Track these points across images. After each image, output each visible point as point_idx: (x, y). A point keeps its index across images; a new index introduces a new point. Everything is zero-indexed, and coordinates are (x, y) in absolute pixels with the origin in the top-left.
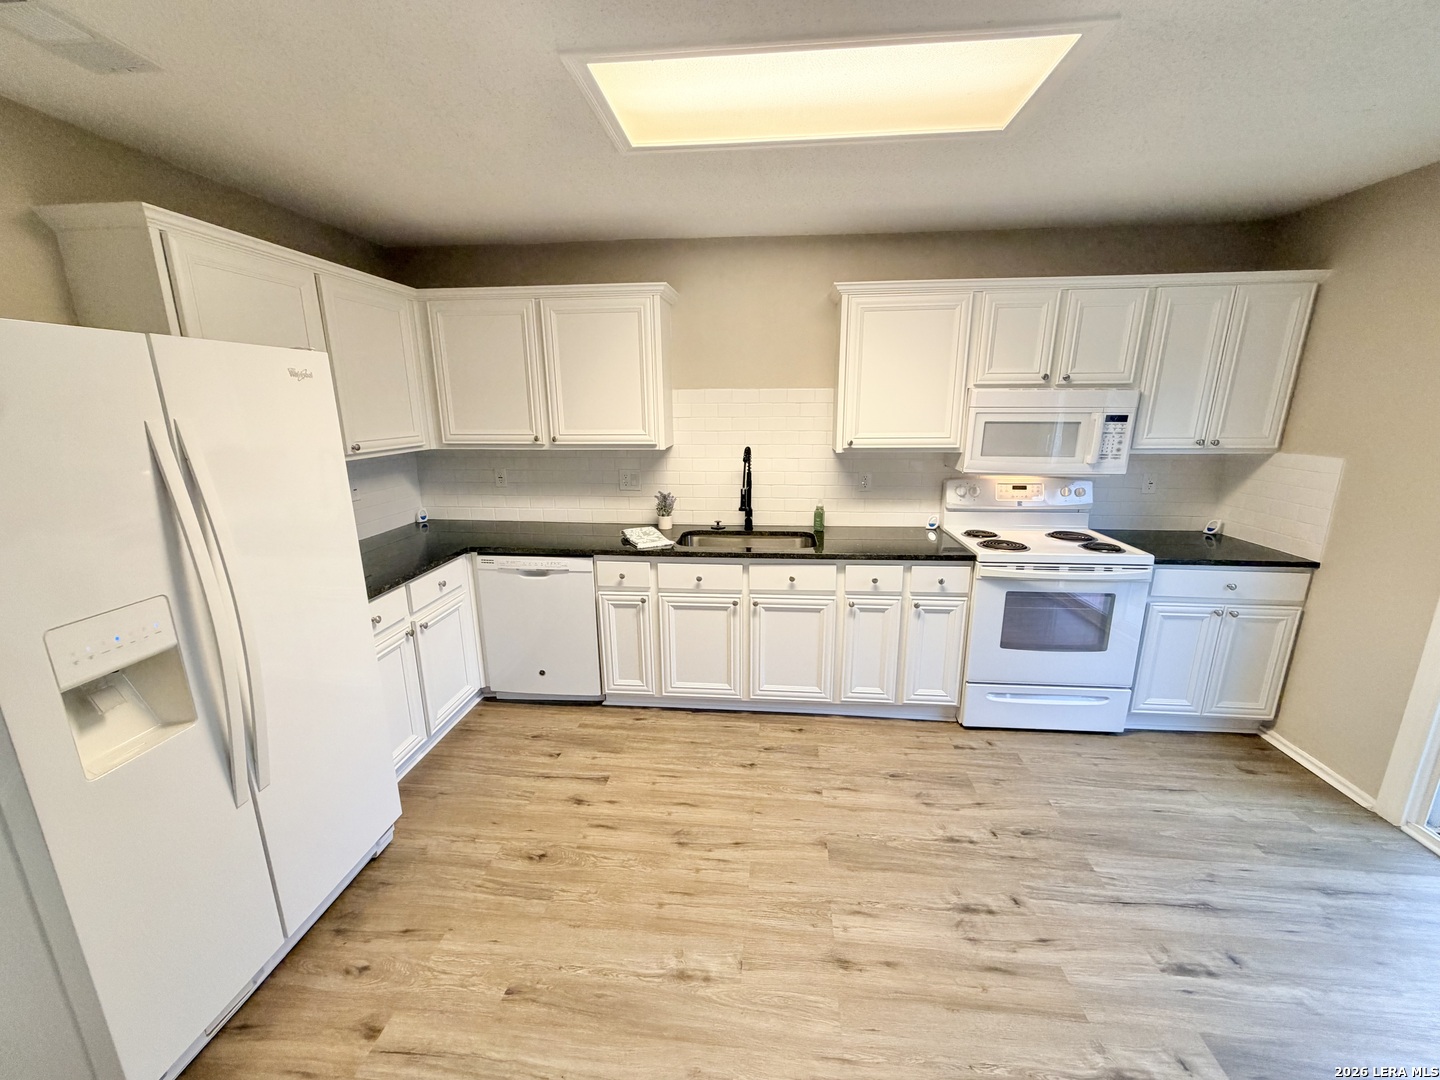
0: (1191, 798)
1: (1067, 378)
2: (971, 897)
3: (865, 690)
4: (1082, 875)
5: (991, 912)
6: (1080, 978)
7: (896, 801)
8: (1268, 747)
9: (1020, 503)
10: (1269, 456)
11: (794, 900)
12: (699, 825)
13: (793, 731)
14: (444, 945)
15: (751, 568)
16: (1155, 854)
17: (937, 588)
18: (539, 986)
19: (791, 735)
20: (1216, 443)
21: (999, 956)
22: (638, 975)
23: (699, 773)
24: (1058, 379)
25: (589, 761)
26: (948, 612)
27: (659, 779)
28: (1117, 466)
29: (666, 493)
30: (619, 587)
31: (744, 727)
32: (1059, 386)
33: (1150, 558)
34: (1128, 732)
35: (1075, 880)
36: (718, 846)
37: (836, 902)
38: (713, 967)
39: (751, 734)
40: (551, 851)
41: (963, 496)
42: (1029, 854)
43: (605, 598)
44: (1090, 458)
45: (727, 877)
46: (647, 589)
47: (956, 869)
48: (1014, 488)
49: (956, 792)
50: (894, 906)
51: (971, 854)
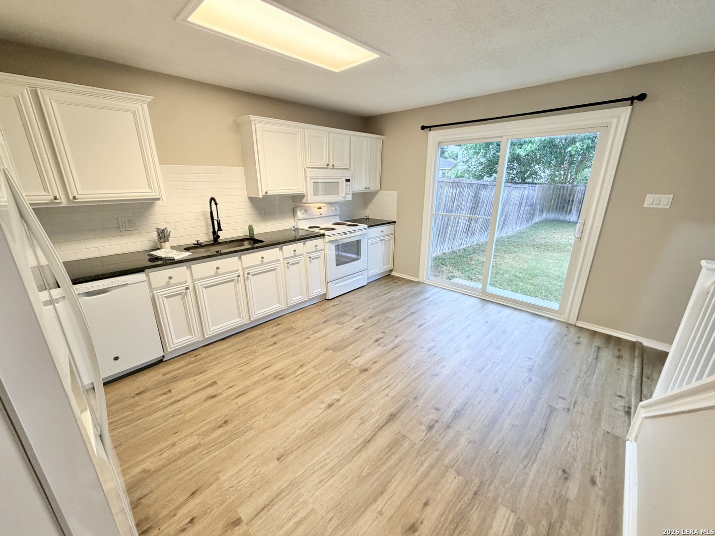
0: (392, 293)
1: (333, 166)
2: (376, 338)
3: (296, 298)
4: (389, 319)
5: (382, 338)
6: (408, 338)
7: (333, 328)
8: (394, 276)
9: (321, 214)
10: (378, 192)
11: (337, 367)
12: (281, 370)
13: (276, 326)
14: (223, 478)
15: (242, 257)
16: (397, 308)
17: (314, 249)
18: (287, 448)
19: (277, 327)
20: (369, 188)
21: (392, 345)
22: (317, 416)
23: (256, 357)
24: (330, 166)
25: (193, 383)
26: (319, 257)
27: (242, 368)
28: (349, 198)
29: (162, 228)
30: (168, 285)
31: (255, 334)
32: (331, 168)
33: (366, 226)
34: (368, 283)
35: (389, 321)
36: (296, 371)
37: (348, 360)
38: (336, 397)
39: (260, 335)
40: (227, 418)
41: (303, 214)
42: (376, 322)
43: (159, 294)
44: (344, 195)
45: (310, 376)
46: (186, 282)
47: (365, 334)
48: (318, 208)
49: (345, 317)
50: (362, 350)
51: (365, 329)
